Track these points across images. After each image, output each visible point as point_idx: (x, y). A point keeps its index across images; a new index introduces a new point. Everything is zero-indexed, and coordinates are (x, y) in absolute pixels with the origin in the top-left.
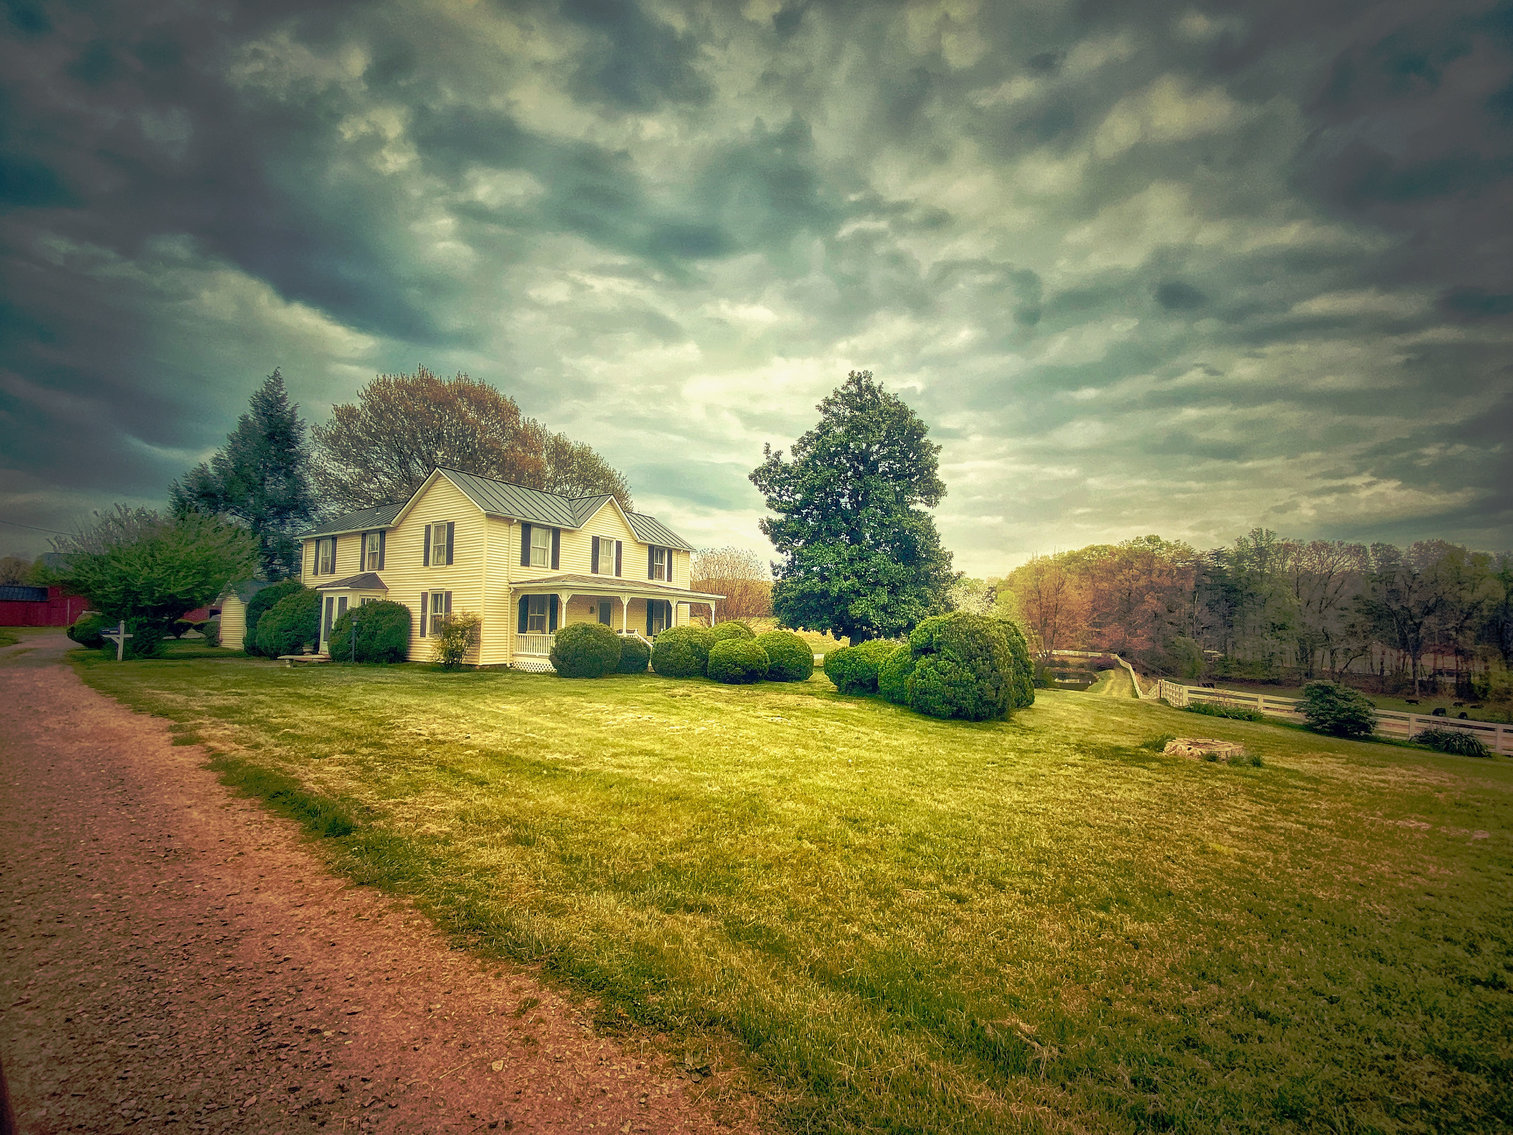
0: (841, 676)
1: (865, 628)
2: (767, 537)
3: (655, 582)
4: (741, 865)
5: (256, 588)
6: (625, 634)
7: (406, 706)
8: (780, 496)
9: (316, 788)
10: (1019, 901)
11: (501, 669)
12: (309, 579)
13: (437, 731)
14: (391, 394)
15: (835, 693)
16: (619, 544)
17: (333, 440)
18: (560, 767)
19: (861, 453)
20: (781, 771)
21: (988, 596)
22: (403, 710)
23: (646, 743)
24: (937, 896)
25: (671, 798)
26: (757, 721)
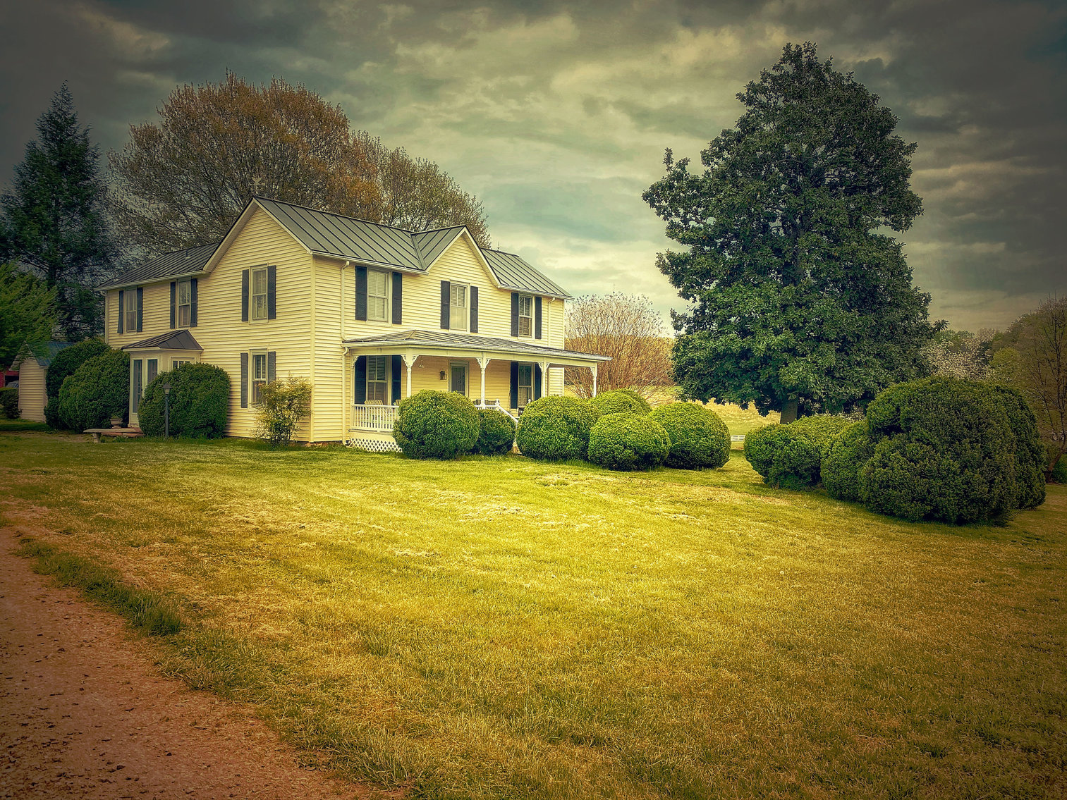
0: (768, 463)
1: (802, 399)
2: (667, 278)
3: (521, 339)
4: (642, 693)
5: (55, 350)
6: (483, 406)
7: (230, 489)
8: (686, 221)
9: (137, 580)
10: (1020, 761)
11: (334, 446)
12: (115, 339)
13: (267, 519)
14: (197, 109)
15: (761, 485)
16: (475, 291)
17: (131, 171)
18: (412, 565)
19: (800, 158)
20: (688, 583)
21: (979, 356)
22: (227, 493)
23: (514, 540)
24: (904, 745)
25: (548, 608)
26: (656, 518)
